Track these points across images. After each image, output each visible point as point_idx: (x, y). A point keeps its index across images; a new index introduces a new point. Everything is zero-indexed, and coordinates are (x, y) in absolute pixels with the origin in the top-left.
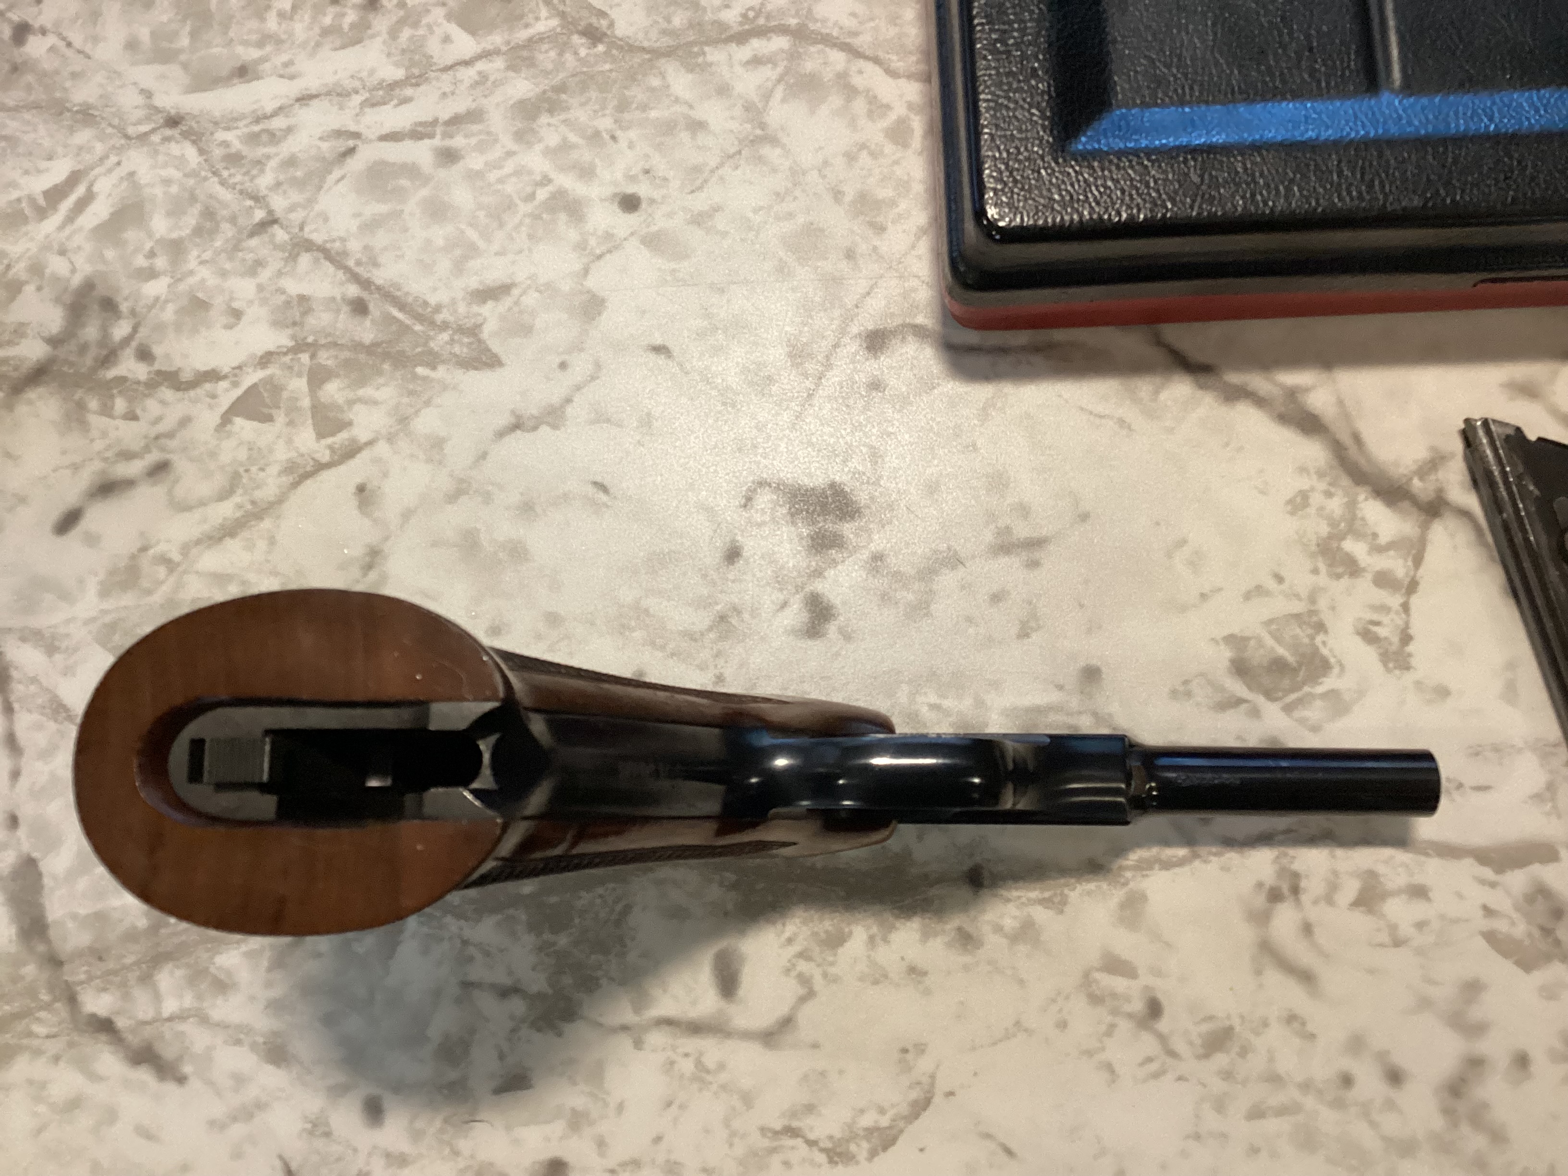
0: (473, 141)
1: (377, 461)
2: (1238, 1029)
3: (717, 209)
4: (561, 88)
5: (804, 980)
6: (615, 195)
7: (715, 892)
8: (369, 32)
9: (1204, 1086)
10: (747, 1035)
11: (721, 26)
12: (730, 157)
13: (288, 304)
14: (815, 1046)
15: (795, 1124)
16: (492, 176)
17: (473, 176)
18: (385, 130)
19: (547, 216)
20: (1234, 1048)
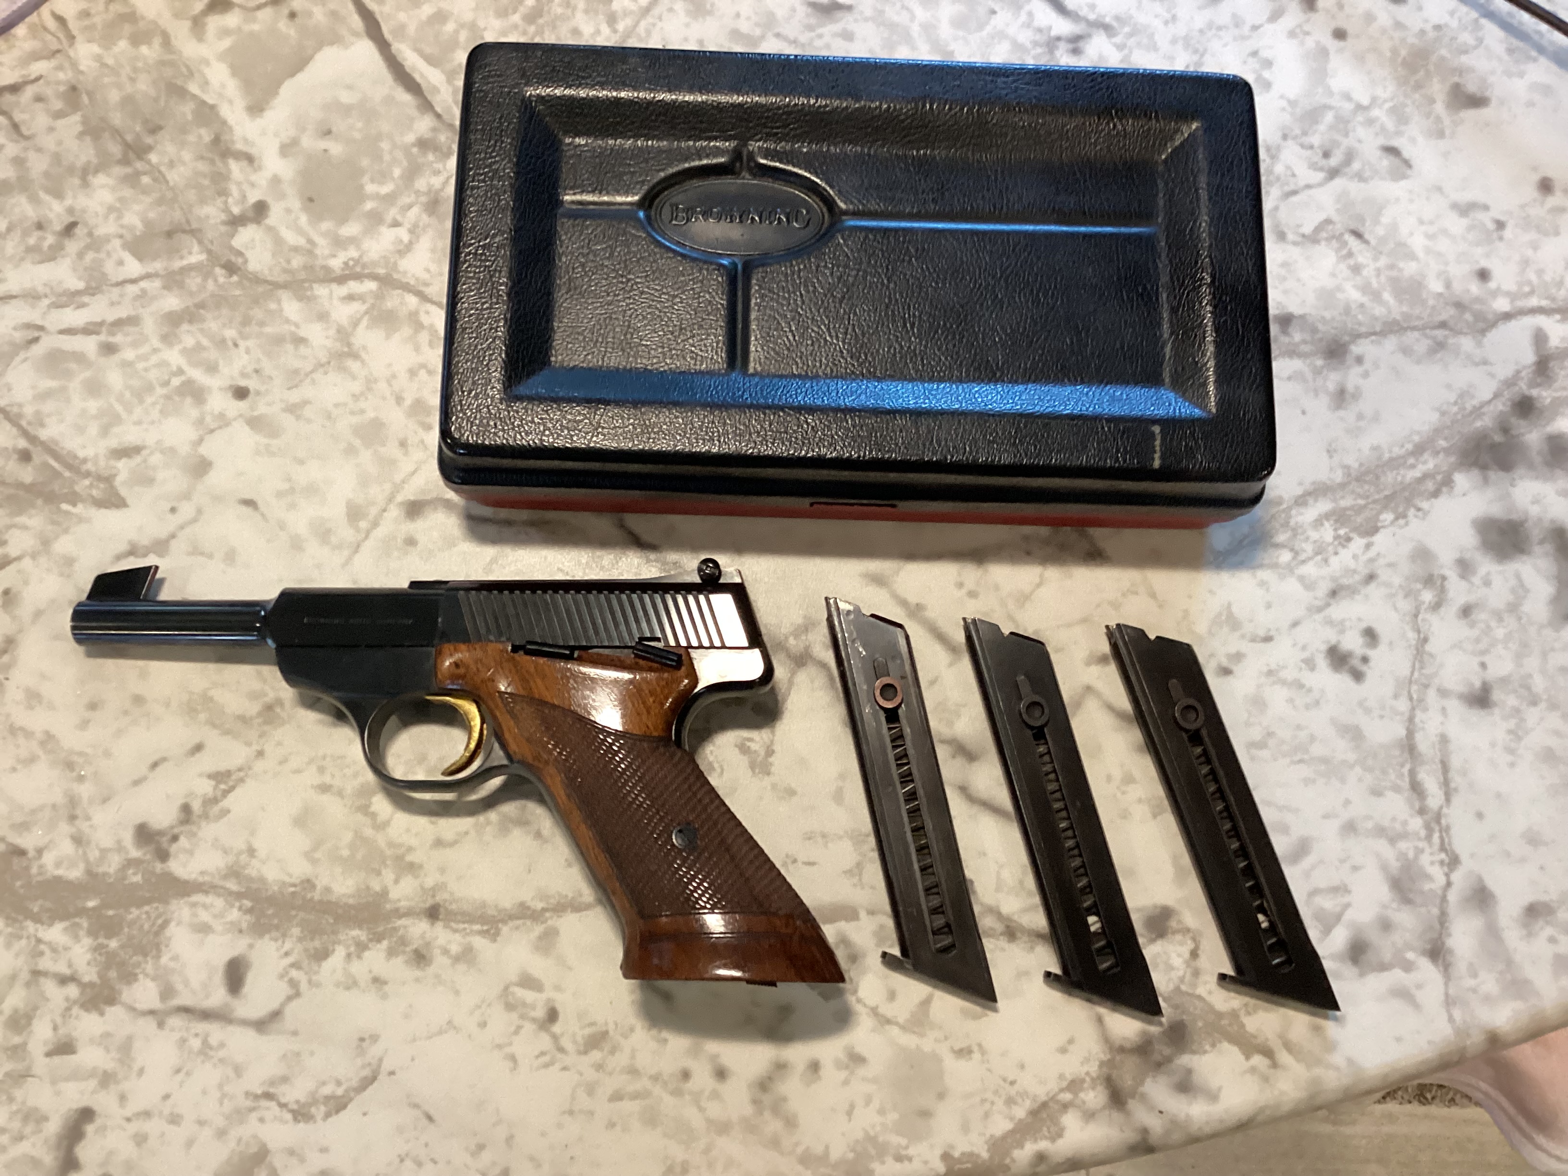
0: (129, 339)
1: (20, 571)
2: (611, 1033)
3: (307, 402)
4: (201, 306)
5: (293, 983)
6: (231, 386)
7: (234, 914)
8: (63, 253)
9: (581, 1074)
10: (245, 1023)
11: (327, 269)
12: (322, 365)
14: (295, 1033)
15: (272, 1090)
16: (140, 366)
17: (126, 365)
18: (64, 326)
19: (177, 398)
20: (607, 1047)
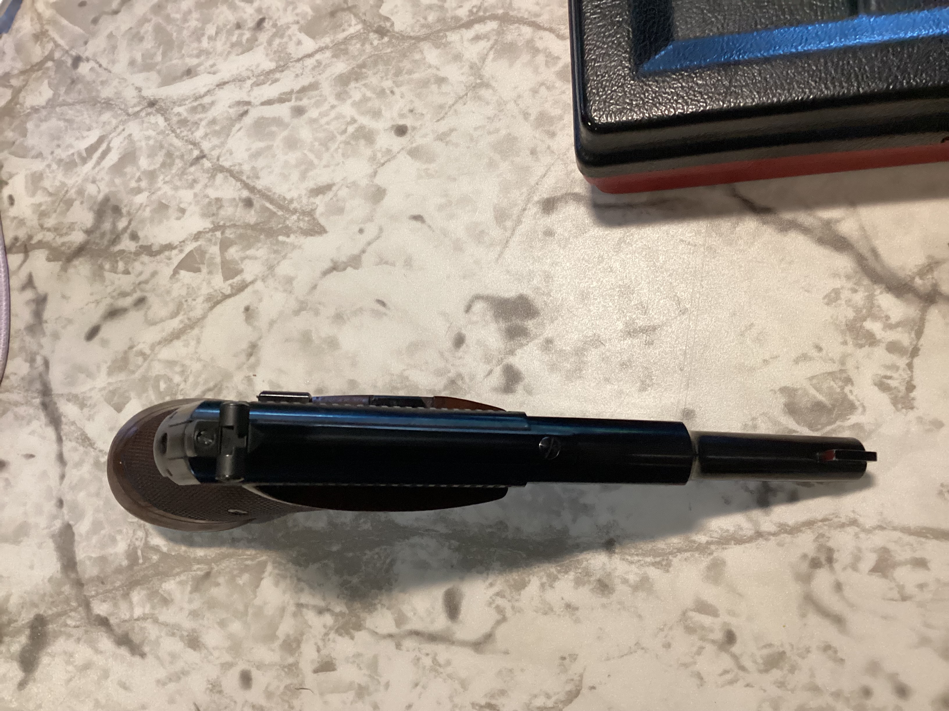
0: (313, 101)
1: (256, 292)
2: (788, 654)
3: (452, 130)
4: (363, 66)
5: (500, 610)
6: (393, 126)
7: (446, 553)
8: (257, 43)
9: (765, 691)
10: (464, 644)
11: (456, 19)
12: (461, 98)
13: (210, 204)
14: (506, 653)
15: (493, 702)
16: (323, 121)
17: (313, 121)
18: (265, 98)
19: (353, 142)
20: (787, 667)
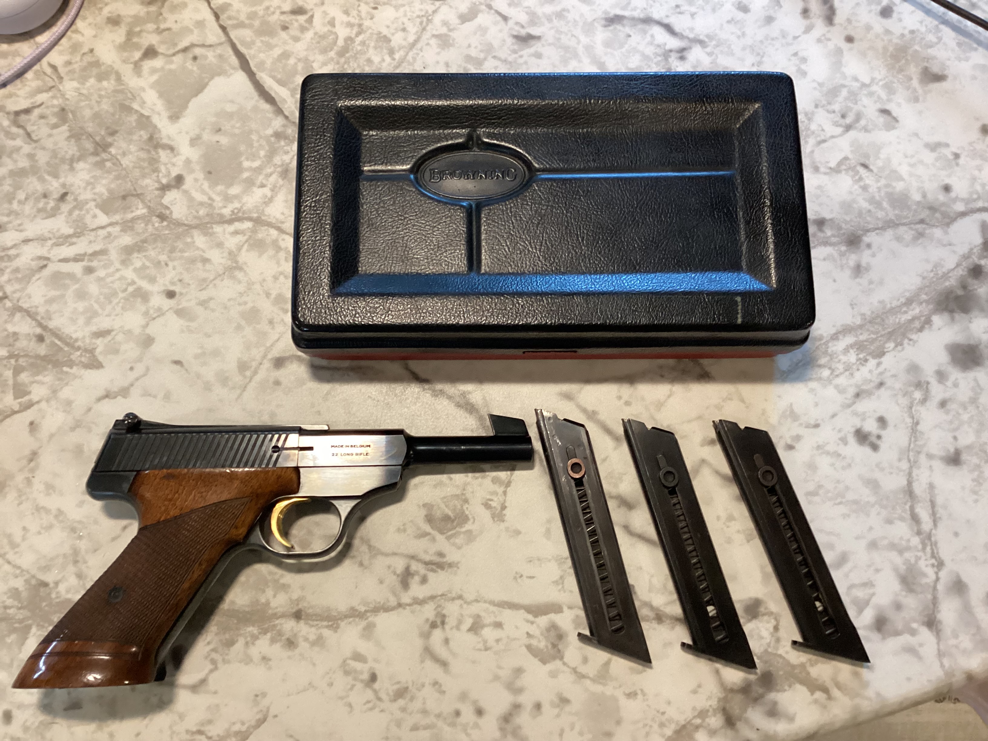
0: (102, 263)
1: (40, 410)
2: (410, 688)
3: (211, 299)
4: (145, 241)
5: (213, 662)
6: (164, 291)
8: (59, 212)
9: (392, 714)
10: (184, 687)
11: (221, 216)
12: (220, 275)
13: (8, 336)
14: (215, 693)
15: (202, 729)
16: (109, 279)
17: (100, 279)
18: (61, 257)
19: (132, 299)
20: (408, 696)
